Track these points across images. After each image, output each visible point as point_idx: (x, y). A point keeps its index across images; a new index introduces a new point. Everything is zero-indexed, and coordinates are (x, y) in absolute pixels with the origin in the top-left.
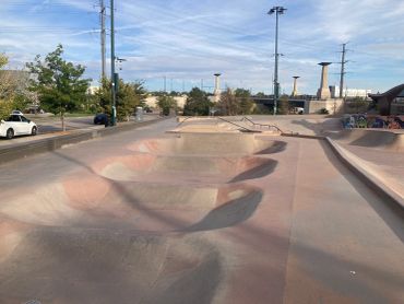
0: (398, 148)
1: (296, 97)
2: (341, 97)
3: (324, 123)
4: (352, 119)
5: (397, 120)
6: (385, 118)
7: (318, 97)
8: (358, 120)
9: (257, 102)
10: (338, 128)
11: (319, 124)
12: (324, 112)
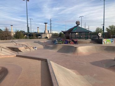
0: (78, 54)
1: (38, 33)
2: (51, 33)
3: (46, 42)
4: (57, 40)
5: (73, 41)
6: (68, 40)
7: (45, 33)
8: (59, 41)
9: (27, 34)
10: (52, 44)
11: (45, 42)
12: (47, 38)
